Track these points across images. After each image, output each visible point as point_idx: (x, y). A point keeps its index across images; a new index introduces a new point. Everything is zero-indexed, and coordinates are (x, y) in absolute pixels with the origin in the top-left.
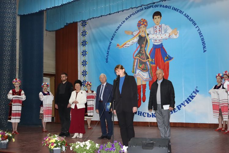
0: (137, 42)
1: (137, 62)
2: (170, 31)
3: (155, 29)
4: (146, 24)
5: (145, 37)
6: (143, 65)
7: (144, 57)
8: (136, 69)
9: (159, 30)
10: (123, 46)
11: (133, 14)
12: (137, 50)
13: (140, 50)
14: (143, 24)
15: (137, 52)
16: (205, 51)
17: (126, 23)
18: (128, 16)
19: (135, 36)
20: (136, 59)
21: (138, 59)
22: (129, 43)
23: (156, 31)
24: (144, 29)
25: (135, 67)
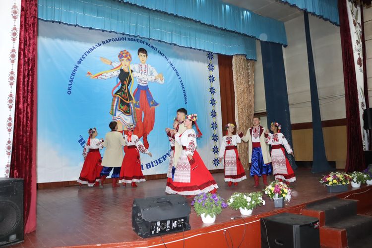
0: (118, 76)
1: (117, 101)
2: (156, 74)
3: (140, 67)
4: (129, 58)
5: (129, 73)
6: (126, 106)
7: (126, 97)
8: (116, 110)
9: (145, 70)
10: (97, 76)
11: (113, 40)
12: (118, 86)
13: (122, 88)
14: (126, 57)
15: (117, 89)
16: (186, 103)
17: (103, 48)
18: (107, 40)
19: (115, 69)
20: (115, 97)
21: (118, 98)
22: (105, 74)
23: (142, 70)
24: (127, 63)
25: (115, 107)
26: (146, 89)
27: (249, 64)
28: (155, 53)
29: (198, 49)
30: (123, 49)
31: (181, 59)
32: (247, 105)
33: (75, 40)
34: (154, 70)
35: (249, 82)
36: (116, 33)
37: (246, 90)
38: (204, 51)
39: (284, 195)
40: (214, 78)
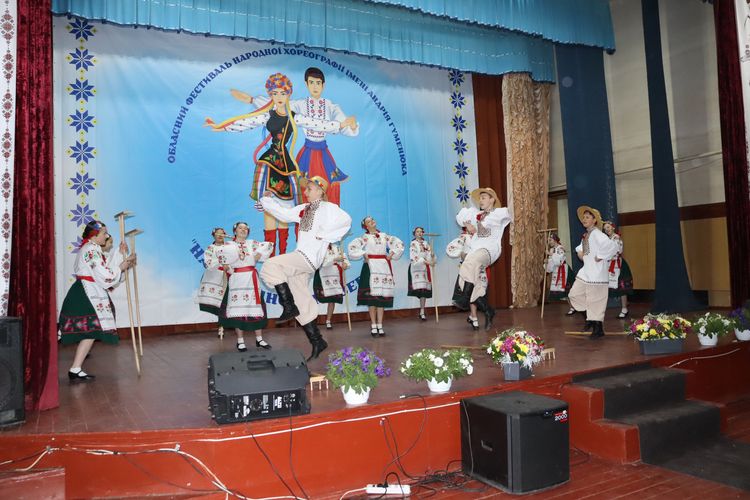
0: (265, 123)
1: (265, 174)
2: (341, 118)
3: (310, 105)
4: (288, 88)
5: (287, 117)
6: (281, 182)
7: (282, 165)
8: (262, 190)
9: (320, 111)
10: (224, 127)
11: (255, 54)
12: (265, 143)
13: (273, 147)
14: (280, 87)
15: (264, 150)
16: (405, 173)
17: (235, 71)
18: (242, 56)
19: (259, 110)
20: (261, 165)
21: (267, 166)
22: (241, 122)
23: (313, 111)
24: (284, 98)
25: (259, 184)
26: (322, 147)
27: (538, 91)
28: (340, 77)
29: (427, 65)
30: (274, 71)
31: (394, 86)
32: (532, 175)
33: (181, 59)
34: (339, 110)
35: (537, 127)
36: (259, 41)
37: (529, 144)
38: (440, 68)
39: (520, 357)
40: (464, 121)
